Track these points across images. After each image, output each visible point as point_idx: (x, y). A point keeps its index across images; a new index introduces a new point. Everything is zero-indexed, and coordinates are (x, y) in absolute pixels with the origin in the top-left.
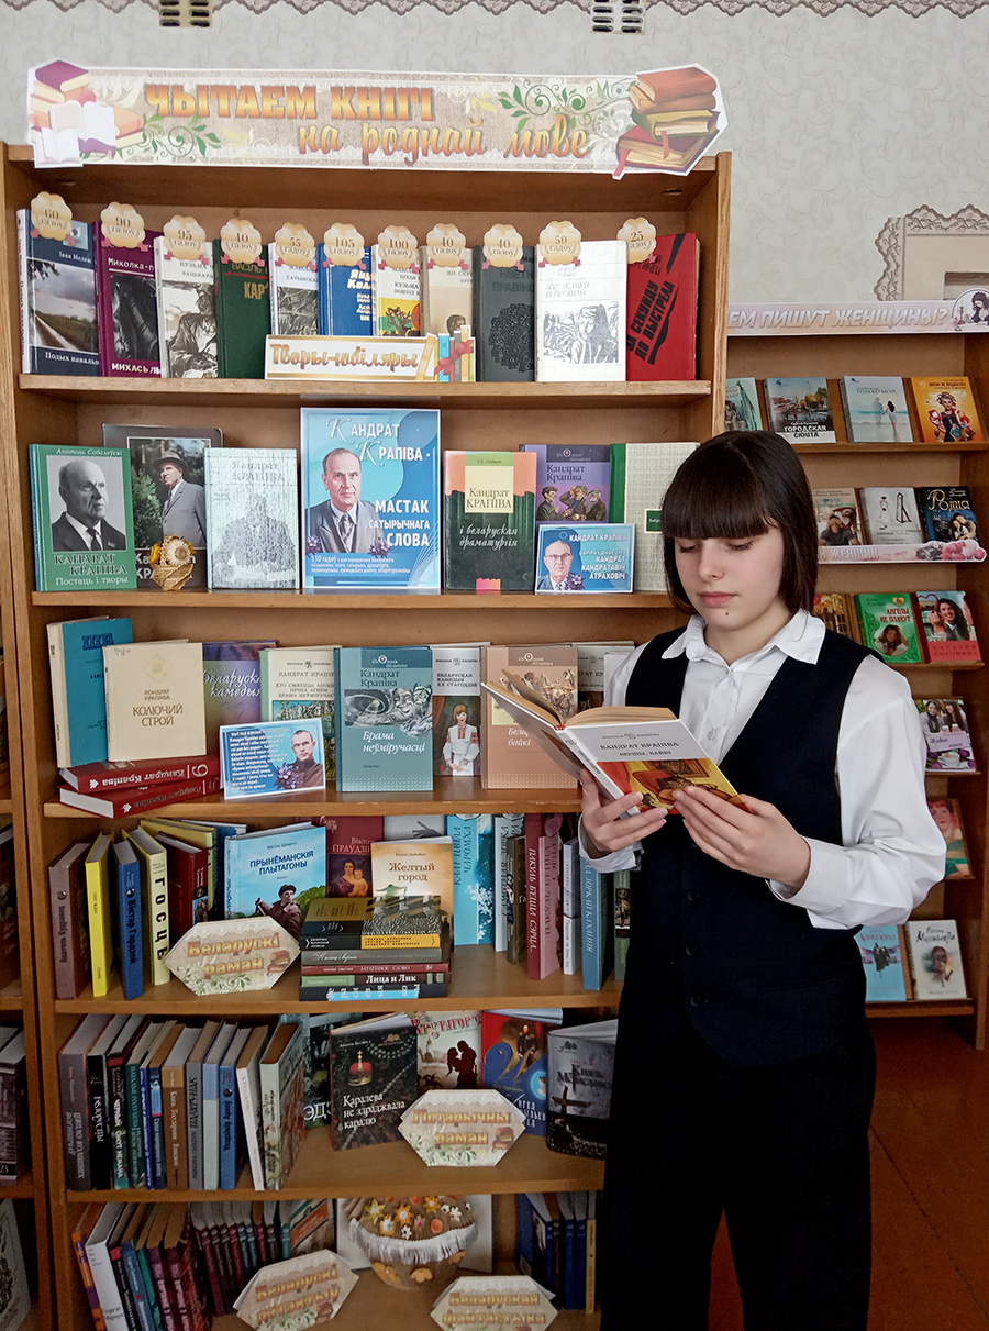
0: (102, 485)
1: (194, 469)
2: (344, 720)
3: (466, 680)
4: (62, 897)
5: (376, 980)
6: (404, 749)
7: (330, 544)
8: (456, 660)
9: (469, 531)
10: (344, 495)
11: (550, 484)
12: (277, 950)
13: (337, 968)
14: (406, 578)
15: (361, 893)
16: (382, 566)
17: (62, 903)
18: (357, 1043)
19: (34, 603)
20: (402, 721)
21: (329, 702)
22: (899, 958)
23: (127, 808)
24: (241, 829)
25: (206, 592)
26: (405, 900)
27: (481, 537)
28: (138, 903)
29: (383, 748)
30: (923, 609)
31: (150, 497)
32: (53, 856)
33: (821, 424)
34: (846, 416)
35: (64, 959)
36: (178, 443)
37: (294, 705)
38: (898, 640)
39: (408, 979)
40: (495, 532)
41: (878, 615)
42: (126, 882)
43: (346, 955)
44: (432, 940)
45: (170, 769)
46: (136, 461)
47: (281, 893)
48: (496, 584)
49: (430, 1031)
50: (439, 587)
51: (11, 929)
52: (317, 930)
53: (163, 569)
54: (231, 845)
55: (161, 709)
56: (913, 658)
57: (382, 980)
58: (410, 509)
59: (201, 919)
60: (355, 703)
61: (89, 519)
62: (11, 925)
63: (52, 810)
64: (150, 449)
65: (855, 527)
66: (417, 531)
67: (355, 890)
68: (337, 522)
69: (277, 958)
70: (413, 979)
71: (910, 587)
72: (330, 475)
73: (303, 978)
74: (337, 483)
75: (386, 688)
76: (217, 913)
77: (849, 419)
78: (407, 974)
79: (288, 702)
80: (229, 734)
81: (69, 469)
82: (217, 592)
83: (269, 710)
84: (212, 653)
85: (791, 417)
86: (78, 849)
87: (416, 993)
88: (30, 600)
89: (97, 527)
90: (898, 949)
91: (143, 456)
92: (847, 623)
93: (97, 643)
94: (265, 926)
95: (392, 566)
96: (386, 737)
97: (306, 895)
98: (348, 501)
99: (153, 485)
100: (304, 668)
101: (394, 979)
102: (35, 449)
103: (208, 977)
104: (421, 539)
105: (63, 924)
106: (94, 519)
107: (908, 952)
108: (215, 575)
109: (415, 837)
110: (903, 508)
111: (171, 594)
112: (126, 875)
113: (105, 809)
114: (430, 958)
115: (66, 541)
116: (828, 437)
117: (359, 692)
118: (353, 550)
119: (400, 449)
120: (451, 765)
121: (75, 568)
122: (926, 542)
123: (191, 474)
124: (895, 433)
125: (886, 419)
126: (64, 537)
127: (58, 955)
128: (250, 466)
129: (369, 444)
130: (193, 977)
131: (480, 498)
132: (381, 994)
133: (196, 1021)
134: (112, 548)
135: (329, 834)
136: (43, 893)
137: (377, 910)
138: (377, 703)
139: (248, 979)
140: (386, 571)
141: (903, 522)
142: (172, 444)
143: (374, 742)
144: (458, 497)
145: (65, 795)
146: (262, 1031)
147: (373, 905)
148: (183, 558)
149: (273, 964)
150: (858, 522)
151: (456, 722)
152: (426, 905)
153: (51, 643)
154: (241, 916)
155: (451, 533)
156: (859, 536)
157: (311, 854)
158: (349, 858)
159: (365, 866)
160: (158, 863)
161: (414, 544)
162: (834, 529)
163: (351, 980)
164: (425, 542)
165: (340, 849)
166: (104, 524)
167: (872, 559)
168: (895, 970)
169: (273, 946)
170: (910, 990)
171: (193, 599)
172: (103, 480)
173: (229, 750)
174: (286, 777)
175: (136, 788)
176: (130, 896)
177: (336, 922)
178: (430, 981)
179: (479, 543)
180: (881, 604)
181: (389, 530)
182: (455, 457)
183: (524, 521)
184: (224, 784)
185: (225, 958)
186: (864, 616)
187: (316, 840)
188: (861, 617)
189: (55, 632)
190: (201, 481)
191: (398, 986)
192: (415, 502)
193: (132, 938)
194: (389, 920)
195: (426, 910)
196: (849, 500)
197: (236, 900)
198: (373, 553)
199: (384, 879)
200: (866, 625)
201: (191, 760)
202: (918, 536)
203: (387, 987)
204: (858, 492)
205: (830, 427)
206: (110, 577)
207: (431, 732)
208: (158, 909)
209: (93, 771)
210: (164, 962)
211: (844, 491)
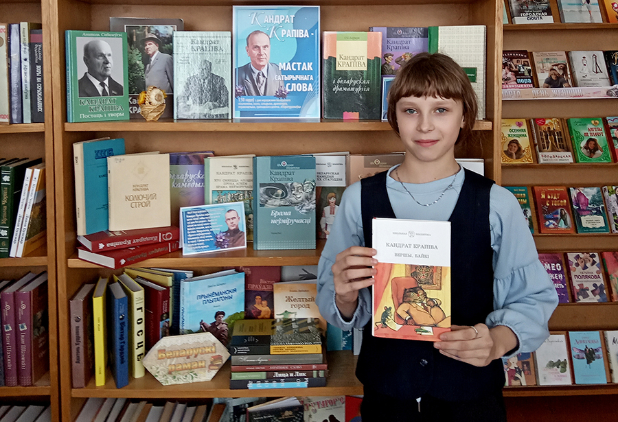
0: (109, 55)
1: (166, 45)
2: (259, 203)
3: (336, 177)
4: (77, 320)
5: (280, 375)
6: (297, 221)
7: (250, 90)
8: (329, 164)
9: (339, 82)
10: (260, 60)
11: (389, 51)
12: (214, 355)
13: (254, 368)
14: (298, 111)
15: (266, 316)
16: (283, 104)
17: (77, 324)
18: (265, 417)
19: (66, 130)
20: (296, 204)
21: (248, 191)
22: (601, 356)
23: (123, 261)
24: (189, 274)
25: (173, 122)
26: (295, 321)
27: (346, 86)
28: (126, 324)
29: (284, 221)
30: (611, 128)
31: (138, 62)
32: (72, 293)
33: (544, 11)
34: (559, 7)
35: (78, 362)
36: (156, 28)
37: (226, 193)
38: (596, 148)
39: (301, 375)
40: (355, 82)
41: (583, 132)
42: (119, 309)
43: (260, 359)
44: (316, 349)
45: (149, 235)
46: (130, 41)
47: (216, 317)
48: (356, 115)
49: (311, 408)
50: (319, 117)
51: (43, 341)
52: (241, 341)
53: (147, 107)
54: (185, 286)
55: (143, 197)
56: (606, 159)
57: (284, 375)
58: (301, 68)
59: (164, 335)
60: (266, 192)
61: (101, 77)
62: (43, 338)
63: (73, 263)
64: (138, 32)
65: (567, 75)
66: (305, 82)
67: (262, 314)
68: (255, 77)
69: (215, 360)
70: (304, 375)
71: (602, 114)
72: (251, 47)
73: (233, 374)
74: (255, 52)
75: (286, 182)
76: (175, 330)
77: (562, 9)
78: (300, 371)
79: (222, 191)
80: (186, 212)
81: (90, 45)
82: (180, 122)
83: (210, 197)
84: (175, 161)
85: (525, 7)
86: (87, 288)
87: (305, 384)
88: (63, 128)
89: (106, 82)
90: (601, 349)
91: (135, 37)
92: (563, 137)
93: (104, 155)
94: (207, 339)
95: (289, 104)
96: (286, 214)
97: (231, 317)
98: (262, 64)
99: (140, 55)
100: (232, 169)
101: (292, 375)
102: (69, 33)
103: (170, 373)
104: (307, 87)
105: (78, 338)
106: (104, 76)
107: (607, 351)
108: (180, 111)
109: (301, 279)
110: (596, 64)
111: (152, 123)
112: (119, 305)
113: (109, 262)
114: (315, 361)
115: (86, 90)
116: (548, 20)
117: (269, 185)
118: (265, 94)
119: (295, 30)
120: (325, 232)
121: (92, 107)
122: (612, 85)
123: (163, 47)
124: (591, 17)
125: (584, 8)
126: (86, 88)
127: (74, 358)
128: (202, 42)
129: (275, 27)
130: (160, 373)
131: (346, 61)
132: (283, 385)
133: (160, 402)
134: (115, 95)
135: (246, 277)
136: (66, 318)
137: (278, 328)
138: (280, 192)
139: (195, 374)
140: (285, 107)
141: (597, 73)
142: (152, 29)
143: (278, 217)
144: (332, 60)
145: (82, 254)
146: (203, 408)
147: (275, 325)
148: (160, 101)
149: (212, 364)
150: (569, 73)
151: (328, 204)
152: (310, 324)
153: (75, 155)
154: (190, 332)
155: (328, 83)
156: (570, 81)
157: (235, 290)
158: (258, 293)
159: (269, 298)
160: (139, 297)
161: (304, 90)
162: (554, 77)
163: (263, 375)
164: (310, 89)
165: (253, 287)
166: (110, 79)
167: (578, 96)
168: (599, 363)
169: (212, 353)
170: (609, 377)
171: (166, 126)
172: (110, 52)
173: (186, 224)
174: (221, 240)
175: (127, 248)
176: (121, 319)
177: (253, 336)
178: (315, 376)
179: (345, 89)
180: (585, 125)
181: (288, 81)
182: (331, 35)
183: (373, 75)
184: (182, 245)
185: (181, 360)
186: (574, 132)
187: (239, 281)
188: (572, 133)
189: (78, 148)
190: (171, 52)
191: (294, 379)
192: (304, 64)
193: (122, 347)
194: (288, 334)
195: (310, 328)
196: (562, 59)
197: (187, 321)
198: (277, 96)
199: (282, 307)
200: (575, 138)
201: (161, 230)
202: (607, 82)
203: (287, 380)
204: (567, 54)
205: (549, 14)
206: (113, 112)
207: (314, 211)
208: (138, 327)
209: (100, 237)
210: (142, 363)
211: (559, 53)
